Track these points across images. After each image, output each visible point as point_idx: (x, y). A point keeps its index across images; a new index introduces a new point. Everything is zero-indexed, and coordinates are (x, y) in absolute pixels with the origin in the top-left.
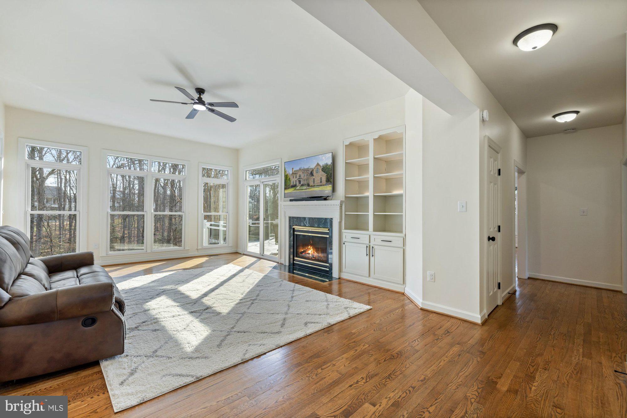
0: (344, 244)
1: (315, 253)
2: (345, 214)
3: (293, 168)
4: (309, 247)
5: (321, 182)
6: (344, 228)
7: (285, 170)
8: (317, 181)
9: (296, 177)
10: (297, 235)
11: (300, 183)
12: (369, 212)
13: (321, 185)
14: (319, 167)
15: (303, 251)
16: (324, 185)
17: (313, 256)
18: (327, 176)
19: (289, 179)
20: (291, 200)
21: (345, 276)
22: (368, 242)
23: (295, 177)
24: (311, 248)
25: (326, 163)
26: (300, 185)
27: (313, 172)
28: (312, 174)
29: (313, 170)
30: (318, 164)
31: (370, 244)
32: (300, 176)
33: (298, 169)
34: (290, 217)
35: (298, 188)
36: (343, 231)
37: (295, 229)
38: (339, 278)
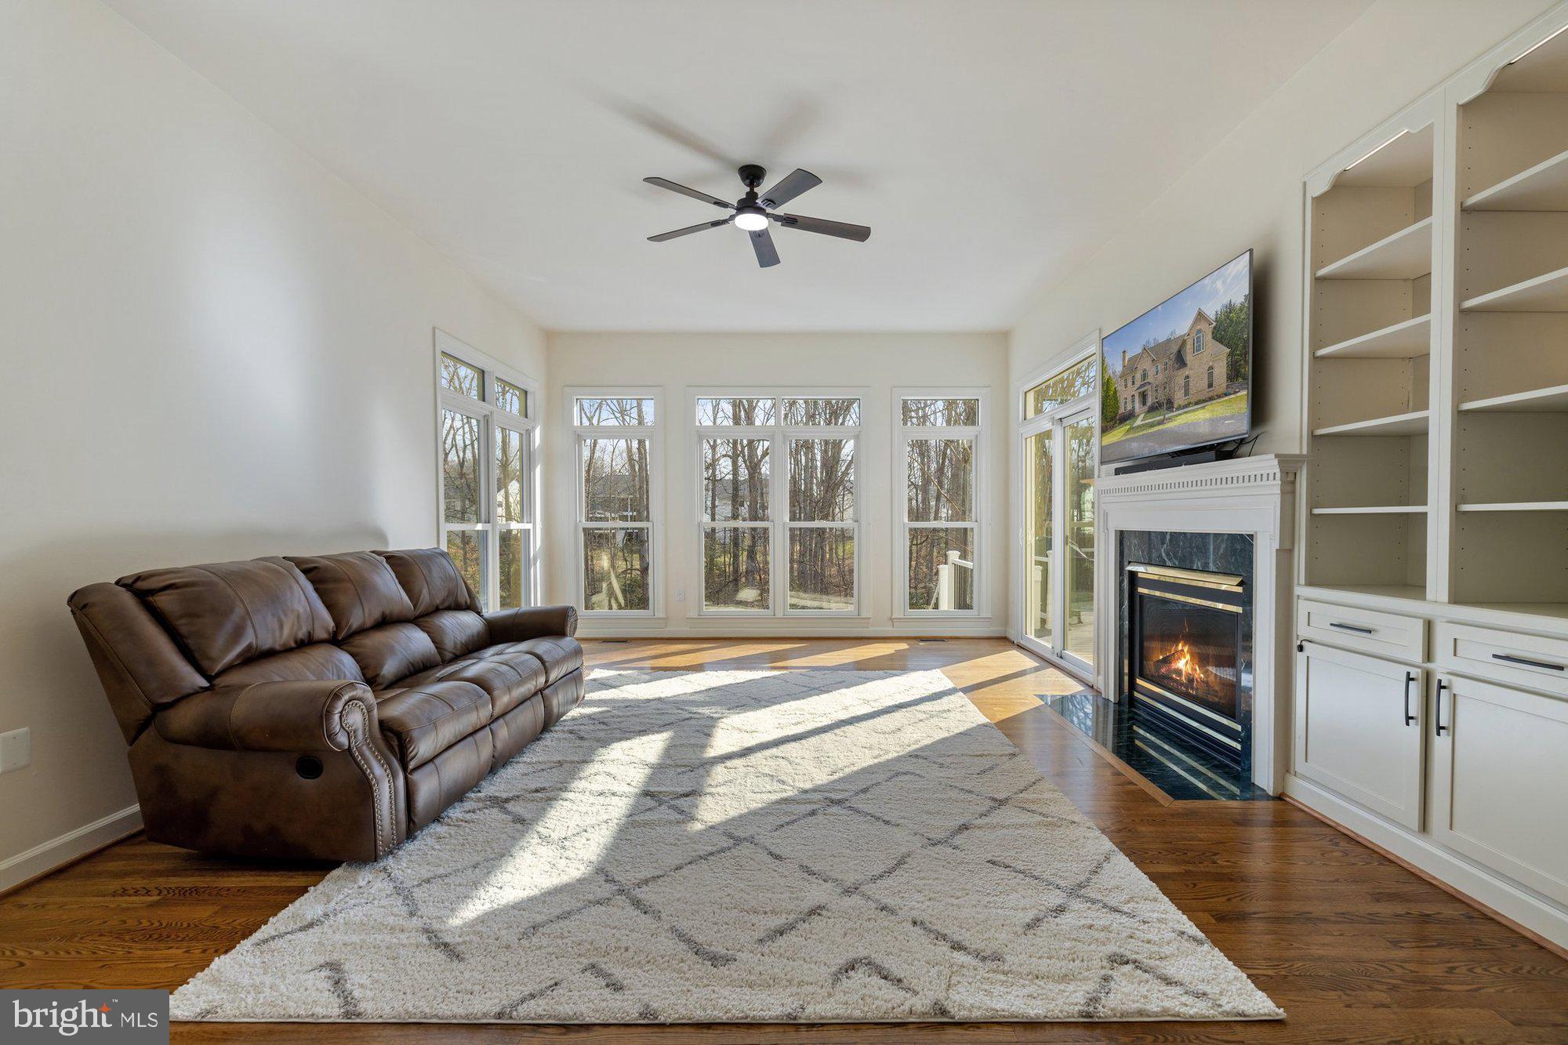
0: (1301, 648)
1: (1196, 670)
2: (1312, 516)
3: (1124, 352)
4: (1180, 647)
5: (1210, 385)
6: (1302, 581)
7: (1103, 364)
8: (1199, 384)
9: (1133, 383)
10: (1142, 596)
11: (1144, 403)
12: (1425, 503)
13: (1211, 399)
14: (1203, 326)
15: (1161, 657)
16: (1219, 397)
17: (1191, 680)
18: (1231, 354)
19: (1115, 392)
20: (1118, 472)
21: (1305, 793)
22: (1417, 656)
23: (1130, 383)
24: (1186, 649)
25: (1226, 301)
26: (1146, 408)
27: (1185, 351)
28: (1180, 361)
29: (1184, 342)
30: (1201, 316)
31: (1429, 665)
32: (1144, 376)
33: (1139, 350)
34: (1122, 532)
35: (1139, 422)
36: (1301, 590)
37: (1140, 575)
38: (1280, 798)
